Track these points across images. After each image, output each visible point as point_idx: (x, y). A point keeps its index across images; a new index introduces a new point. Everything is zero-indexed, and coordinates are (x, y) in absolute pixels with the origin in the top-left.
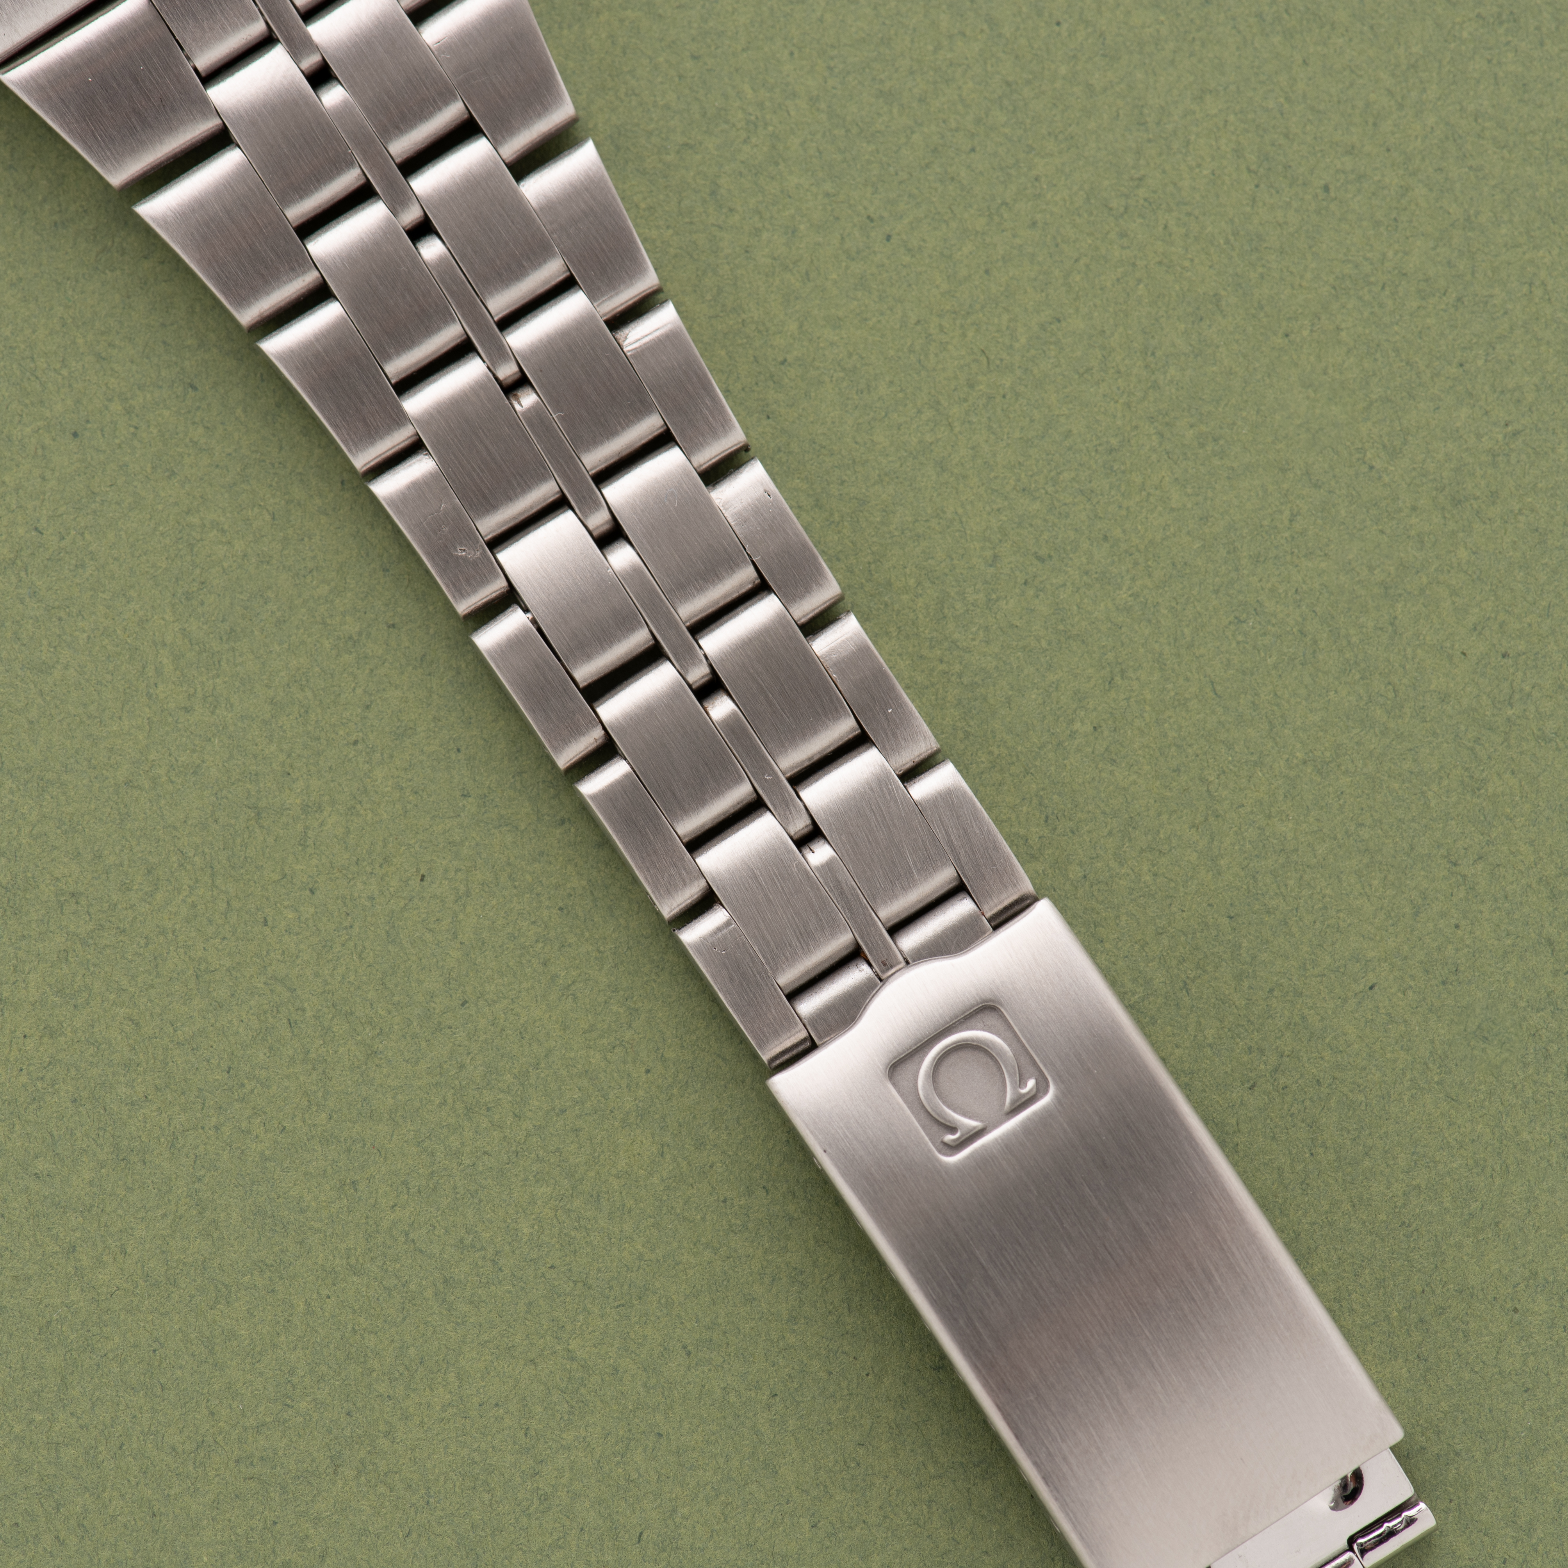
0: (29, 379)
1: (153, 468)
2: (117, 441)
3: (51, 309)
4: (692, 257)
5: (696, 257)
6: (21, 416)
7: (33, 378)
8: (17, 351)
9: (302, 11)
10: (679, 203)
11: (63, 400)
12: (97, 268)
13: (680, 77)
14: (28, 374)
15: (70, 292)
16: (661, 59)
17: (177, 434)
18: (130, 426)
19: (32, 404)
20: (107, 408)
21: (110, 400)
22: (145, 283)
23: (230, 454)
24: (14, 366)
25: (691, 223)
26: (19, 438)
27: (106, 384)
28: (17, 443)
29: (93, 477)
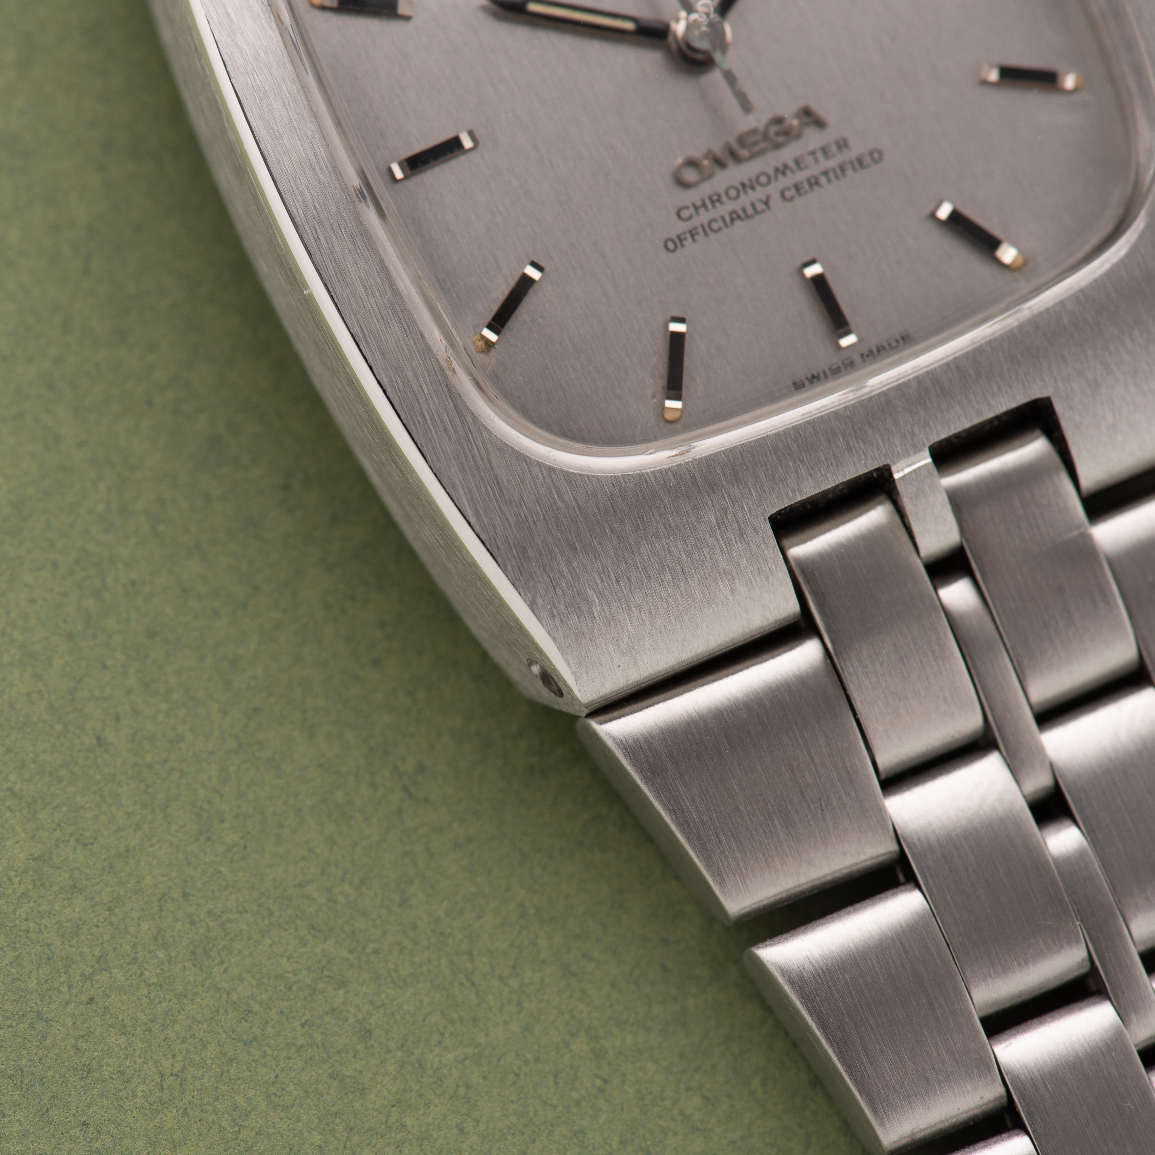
0: (462, 984)
1: (621, 1142)
2: (575, 1095)
3: (508, 889)
6: (443, 1035)
7: (467, 984)
8: (450, 941)
9: (1037, 710)
11: (506, 1023)
12: (582, 842)
14: (461, 976)
15: (538, 871)
17: (663, 1100)
18: (597, 1076)
19: (461, 1020)
20: (567, 1045)
21: (574, 1035)
23: (733, 1142)
24: (444, 962)
26: (435, 1066)
27: (572, 1011)
28: (431, 1072)
29: (534, 1141)
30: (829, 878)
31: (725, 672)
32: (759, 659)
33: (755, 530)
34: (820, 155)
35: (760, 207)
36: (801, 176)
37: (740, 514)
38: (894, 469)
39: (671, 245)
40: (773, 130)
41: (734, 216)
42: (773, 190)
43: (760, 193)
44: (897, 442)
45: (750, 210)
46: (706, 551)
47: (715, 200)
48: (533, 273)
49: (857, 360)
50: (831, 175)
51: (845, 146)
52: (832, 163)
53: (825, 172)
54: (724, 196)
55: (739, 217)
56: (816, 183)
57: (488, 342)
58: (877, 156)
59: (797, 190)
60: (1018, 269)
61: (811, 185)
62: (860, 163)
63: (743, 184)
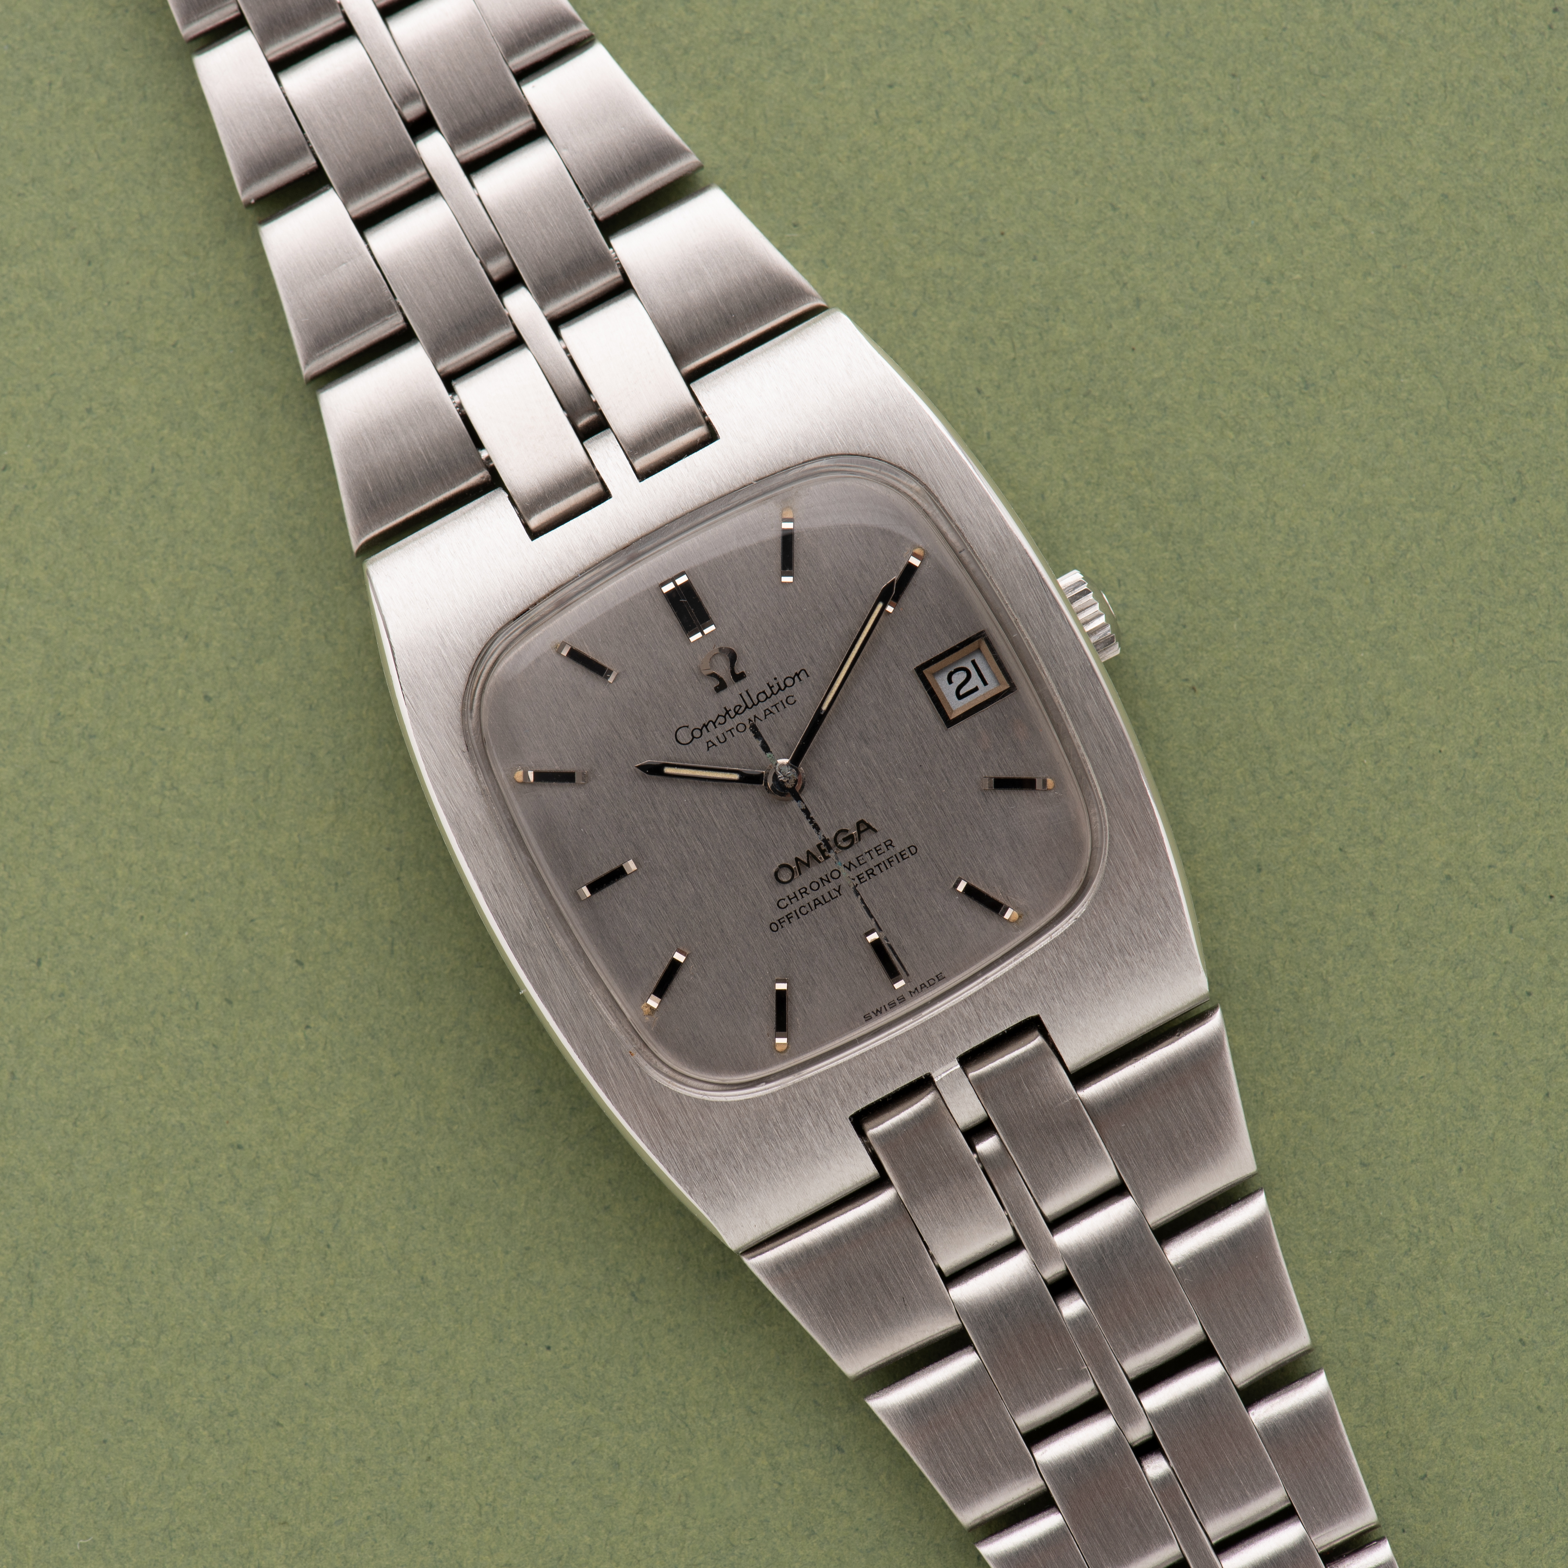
0: (679, 1426)
1: (793, 1526)
2: (760, 1496)
3: (706, 1358)
6: (668, 1462)
7: (683, 1426)
8: (669, 1397)
9: (1048, 1220)
11: (710, 1450)
12: (755, 1321)
13: (1348, 1183)
14: (678, 1420)
15: (726, 1343)
16: (1331, 1163)
17: (820, 1494)
18: (775, 1482)
19: (680, 1451)
20: (753, 1462)
21: (757, 1455)
22: (802, 1341)
23: (870, 1519)
24: (665, 1412)
26: (664, 1484)
27: (755, 1438)
28: (661, 1488)
29: (734, 1529)
30: (914, 1347)
33: (840, 1127)
34: (874, 853)
35: (834, 894)
36: (861, 869)
37: (829, 1118)
38: (934, 1075)
39: (774, 927)
40: (840, 838)
41: (817, 902)
42: (843, 881)
43: (833, 884)
44: (935, 1057)
45: (827, 898)
46: (807, 1145)
47: (803, 892)
48: (680, 957)
49: (907, 996)
50: (882, 867)
51: (890, 845)
52: (883, 858)
53: (878, 865)
54: (809, 888)
55: (820, 903)
56: (872, 873)
57: (651, 1008)
58: (913, 850)
59: (859, 879)
60: (1016, 922)
61: (868, 875)
62: (902, 856)
63: (821, 879)
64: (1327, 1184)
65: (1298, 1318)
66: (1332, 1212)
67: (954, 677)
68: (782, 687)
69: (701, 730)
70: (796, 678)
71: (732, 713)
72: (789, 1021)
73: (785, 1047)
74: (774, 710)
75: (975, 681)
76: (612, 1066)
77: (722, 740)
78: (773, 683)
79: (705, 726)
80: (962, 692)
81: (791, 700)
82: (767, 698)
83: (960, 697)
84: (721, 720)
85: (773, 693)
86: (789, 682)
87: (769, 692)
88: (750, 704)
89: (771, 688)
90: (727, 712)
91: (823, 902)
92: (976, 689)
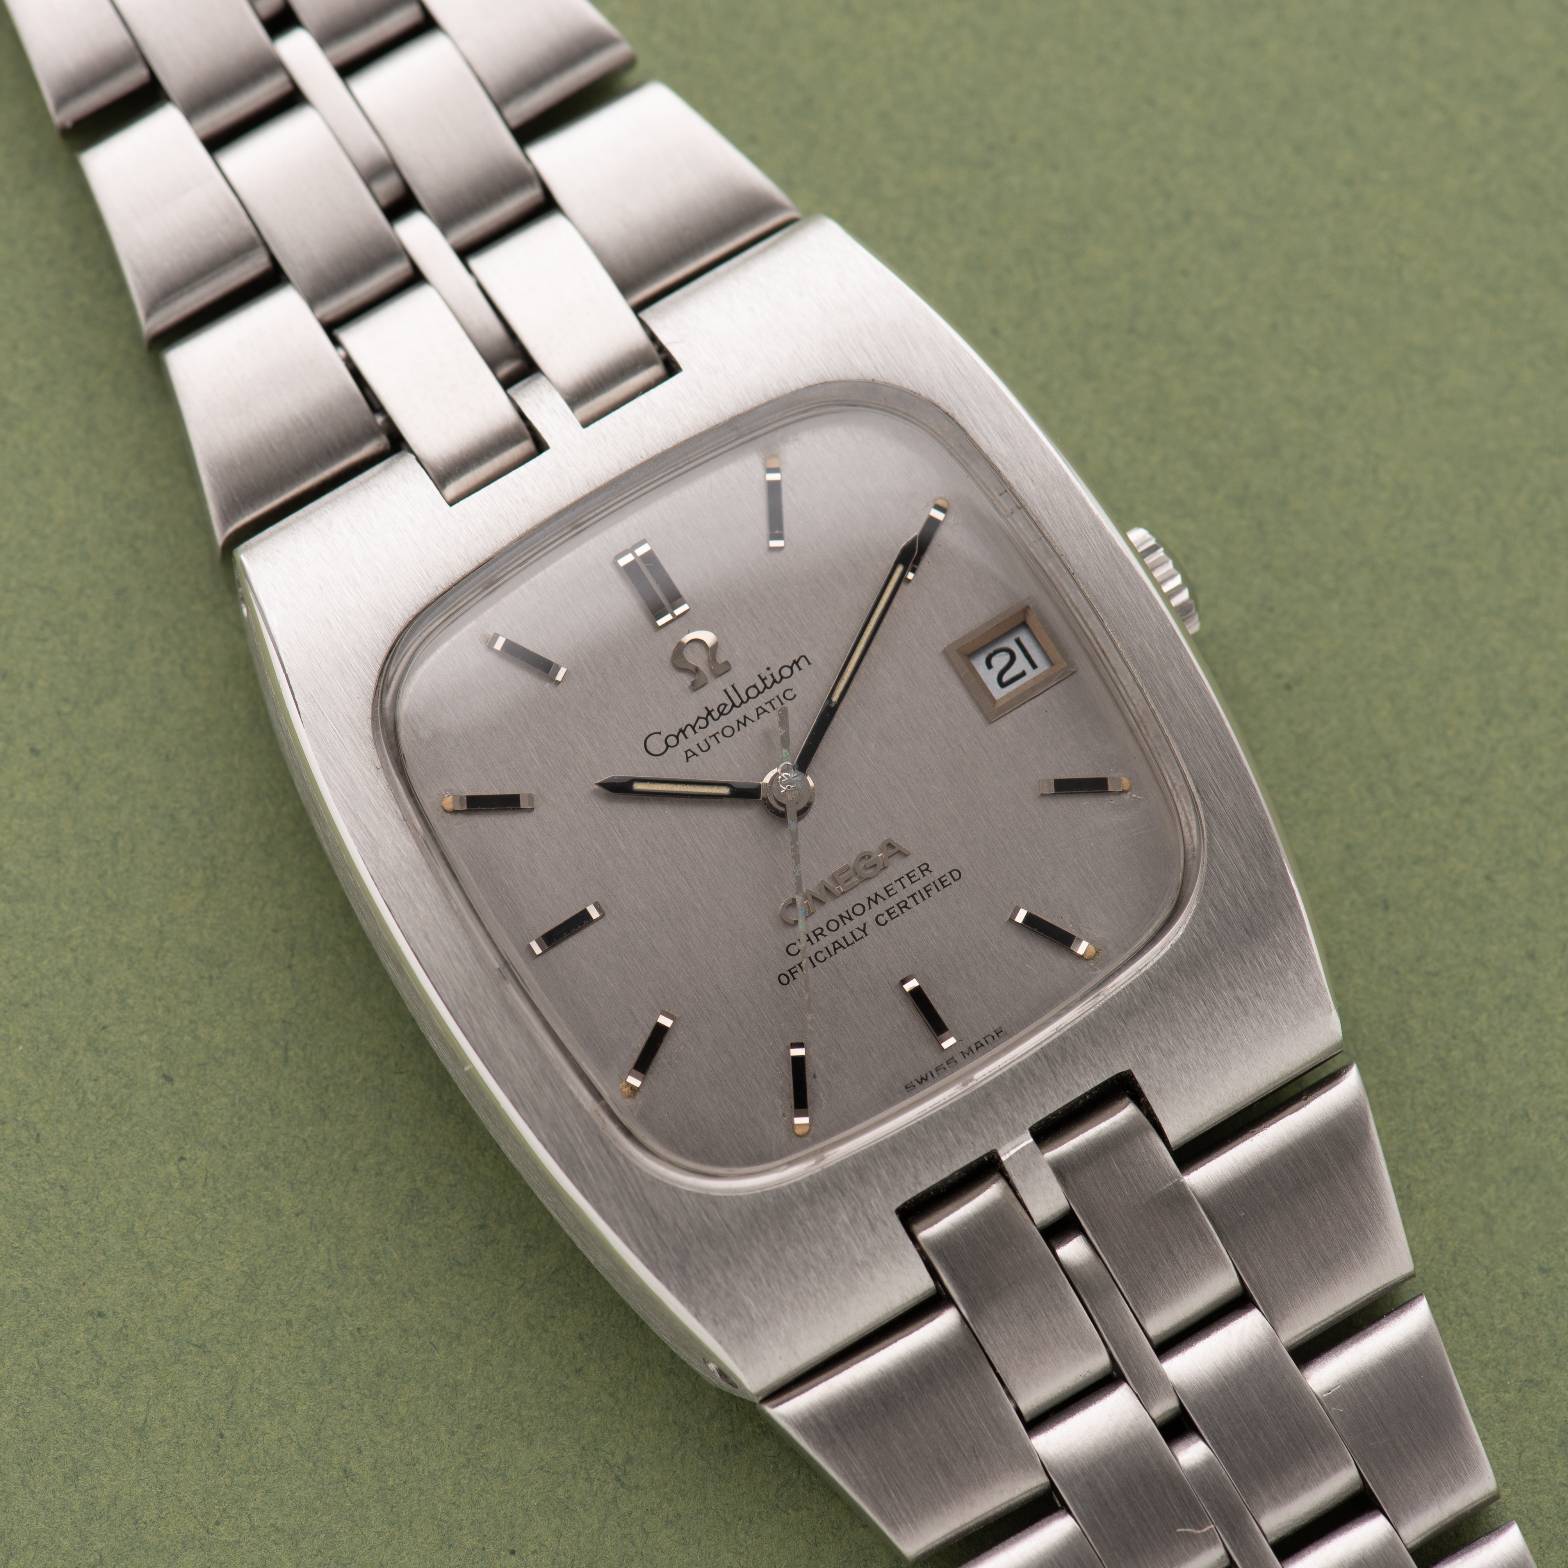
3: (717, 1555)
4: (1534, 1524)
5: (1539, 1524)
9: (1155, 1343)
10: (1520, 1454)
12: (777, 1506)
13: (1525, 1294)
15: (742, 1536)
16: (1502, 1271)
22: (839, 1528)
25: (1534, 1481)
30: (990, 1514)
31: (877, 1347)
32: (906, 1332)
33: (885, 1223)
34: (906, 881)
35: (859, 934)
36: (891, 902)
37: (870, 1212)
38: (1000, 1152)
39: (784, 979)
40: (862, 865)
41: (836, 945)
42: (868, 918)
43: (857, 922)
44: (1000, 1130)
45: (850, 939)
46: (843, 1248)
47: (819, 933)
48: (666, 1022)
49: (959, 1058)
50: (918, 897)
51: (927, 870)
52: (918, 886)
53: (913, 896)
54: (825, 929)
55: (841, 946)
56: (905, 906)
57: (632, 1088)
58: (956, 874)
59: (890, 914)
60: (1092, 958)
61: (901, 908)
62: (942, 883)
63: (841, 916)
64: (1498, 1297)
65: (1478, 1453)
66: (1507, 1332)
67: (994, 661)
68: (778, 678)
69: (677, 737)
70: (795, 666)
71: (716, 714)
72: (810, 1096)
73: (807, 1128)
74: (768, 707)
75: (1021, 664)
76: (588, 1155)
77: (705, 748)
78: (765, 674)
79: (682, 731)
80: (1006, 678)
81: (789, 695)
82: (759, 693)
83: (1003, 685)
84: (702, 723)
85: (766, 687)
86: (786, 672)
87: (761, 686)
88: (737, 702)
89: (763, 680)
90: (709, 713)
91: (844, 944)
92: (1023, 674)
